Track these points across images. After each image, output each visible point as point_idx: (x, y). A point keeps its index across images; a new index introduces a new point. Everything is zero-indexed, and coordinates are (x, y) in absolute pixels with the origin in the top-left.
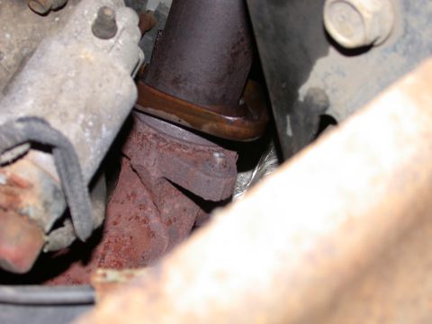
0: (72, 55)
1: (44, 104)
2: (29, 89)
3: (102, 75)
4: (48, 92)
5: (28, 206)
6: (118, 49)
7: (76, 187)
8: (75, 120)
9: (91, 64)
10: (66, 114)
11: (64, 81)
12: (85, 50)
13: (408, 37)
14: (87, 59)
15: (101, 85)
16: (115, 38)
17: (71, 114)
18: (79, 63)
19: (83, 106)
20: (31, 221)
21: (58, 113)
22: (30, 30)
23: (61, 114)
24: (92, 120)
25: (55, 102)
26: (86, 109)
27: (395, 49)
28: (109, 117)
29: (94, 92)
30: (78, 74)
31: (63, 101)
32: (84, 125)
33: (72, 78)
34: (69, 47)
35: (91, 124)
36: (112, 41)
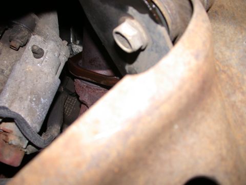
0: (23, 70)
1: (13, 95)
2: (7, 88)
3: (37, 76)
4: (14, 89)
5: (11, 140)
6: (46, 61)
7: (27, 131)
8: (26, 100)
9: (31, 72)
10: (22, 98)
11: (20, 82)
12: (29, 66)
13: (155, 44)
14: (30, 70)
15: (37, 81)
16: (43, 57)
17: (24, 97)
18: (26, 73)
19: (29, 93)
20: (15, 146)
21: (18, 98)
22: (15, 57)
23: (20, 98)
24: (35, 97)
25: (17, 93)
26: (31, 93)
27: (152, 50)
28: (44, 93)
29: (34, 85)
30: (26, 78)
31: (20, 92)
32: (31, 101)
33: (23, 80)
34: (22, 66)
35: (34, 99)
36: (42, 58)
